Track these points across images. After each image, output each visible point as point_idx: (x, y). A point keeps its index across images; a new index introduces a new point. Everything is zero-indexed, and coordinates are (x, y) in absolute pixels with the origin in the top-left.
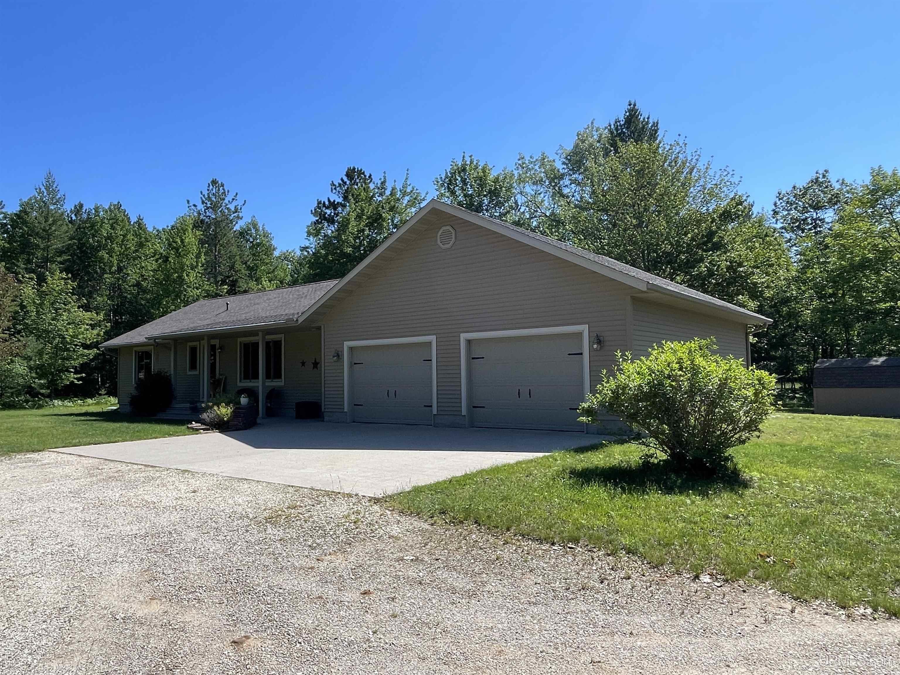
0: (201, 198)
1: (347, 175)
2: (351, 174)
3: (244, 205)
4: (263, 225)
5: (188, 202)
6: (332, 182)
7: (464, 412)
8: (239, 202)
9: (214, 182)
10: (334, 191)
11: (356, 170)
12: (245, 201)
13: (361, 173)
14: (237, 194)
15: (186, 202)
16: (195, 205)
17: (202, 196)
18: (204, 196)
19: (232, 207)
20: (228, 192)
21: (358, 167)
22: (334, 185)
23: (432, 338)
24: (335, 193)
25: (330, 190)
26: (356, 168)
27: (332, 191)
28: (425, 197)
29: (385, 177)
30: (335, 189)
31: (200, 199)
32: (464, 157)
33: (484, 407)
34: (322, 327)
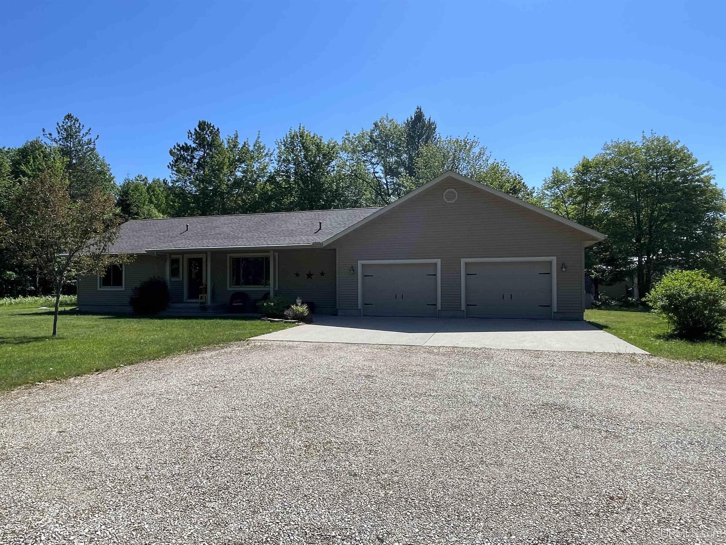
0: (57, 128)
1: (199, 127)
2: (202, 125)
3: (97, 139)
4: (104, 157)
5: (44, 130)
6: (189, 130)
7: (463, 308)
8: (93, 136)
9: (69, 117)
10: (190, 138)
11: (206, 123)
12: (98, 136)
13: (209, 126)
14: (90, 129)
15: (42, 130)
16: (50, 134)
17: (58, 127)
18: (59, 127)
19: (85, 139)
20: (83, 126)
21: (208, 120)
22: (191, 133)
23: (439, 261)
24: (191, 139)
25: (187, 136)
26: (206, 122)
27: (189, 138)
28: (273, 152)
29: (237, 134)
30: (191, 136)
31: (56, 130)
32: (300, 127)
33: (476, 305)
34: (337, 250)
